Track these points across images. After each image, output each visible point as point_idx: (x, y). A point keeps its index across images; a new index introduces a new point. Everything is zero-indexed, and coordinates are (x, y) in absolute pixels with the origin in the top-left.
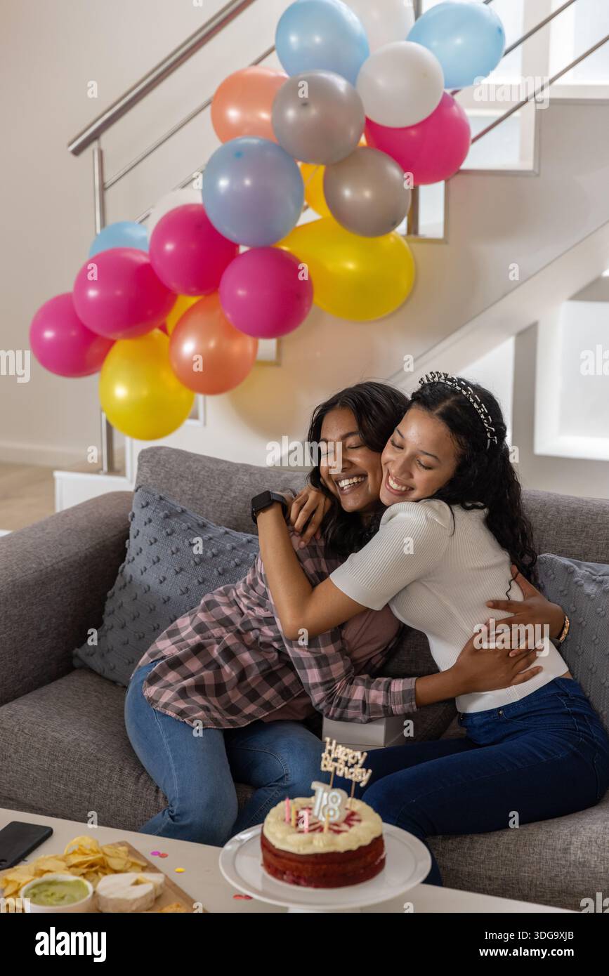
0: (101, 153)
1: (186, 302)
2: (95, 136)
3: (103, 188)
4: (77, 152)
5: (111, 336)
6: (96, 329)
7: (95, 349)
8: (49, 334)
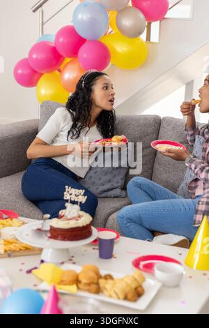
0: (43, 11)
1: (67, 60)
2: (41, 6)
3: (43, 24)
4: (34, 11)
5: (42, 72)
6: (36, 70)
7: (35, 77)
8: (20, 72)
